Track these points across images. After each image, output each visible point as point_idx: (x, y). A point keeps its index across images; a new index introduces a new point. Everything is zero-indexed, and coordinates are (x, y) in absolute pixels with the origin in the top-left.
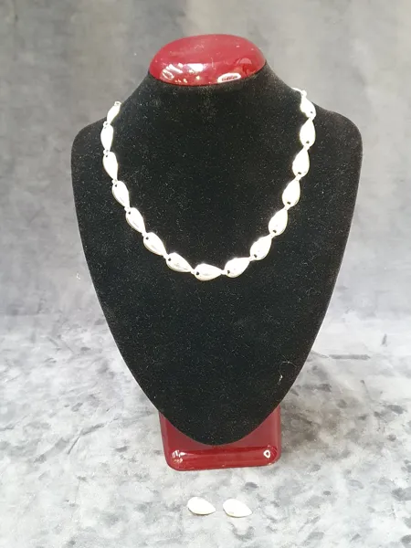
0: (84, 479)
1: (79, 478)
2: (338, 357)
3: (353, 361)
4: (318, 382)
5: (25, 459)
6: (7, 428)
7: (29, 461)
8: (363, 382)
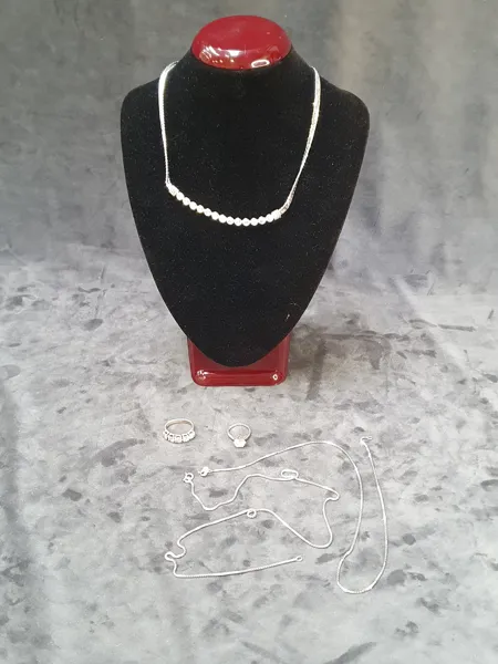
0: (220, 411)
1: (216, 410)
2: (446, 327)
3: (459, 332)
4: (425, 348)
5: (170, 389)
6: (151, 363)
7: (173, 392)
8: (466, 351)
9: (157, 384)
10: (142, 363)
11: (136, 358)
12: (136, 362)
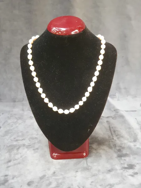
2: (127, 111)
6: (23, 140)
8: (136, 119)
9: (27, 147)
10: (19, 140)
11: (17, 139)
12: (17, 140)
